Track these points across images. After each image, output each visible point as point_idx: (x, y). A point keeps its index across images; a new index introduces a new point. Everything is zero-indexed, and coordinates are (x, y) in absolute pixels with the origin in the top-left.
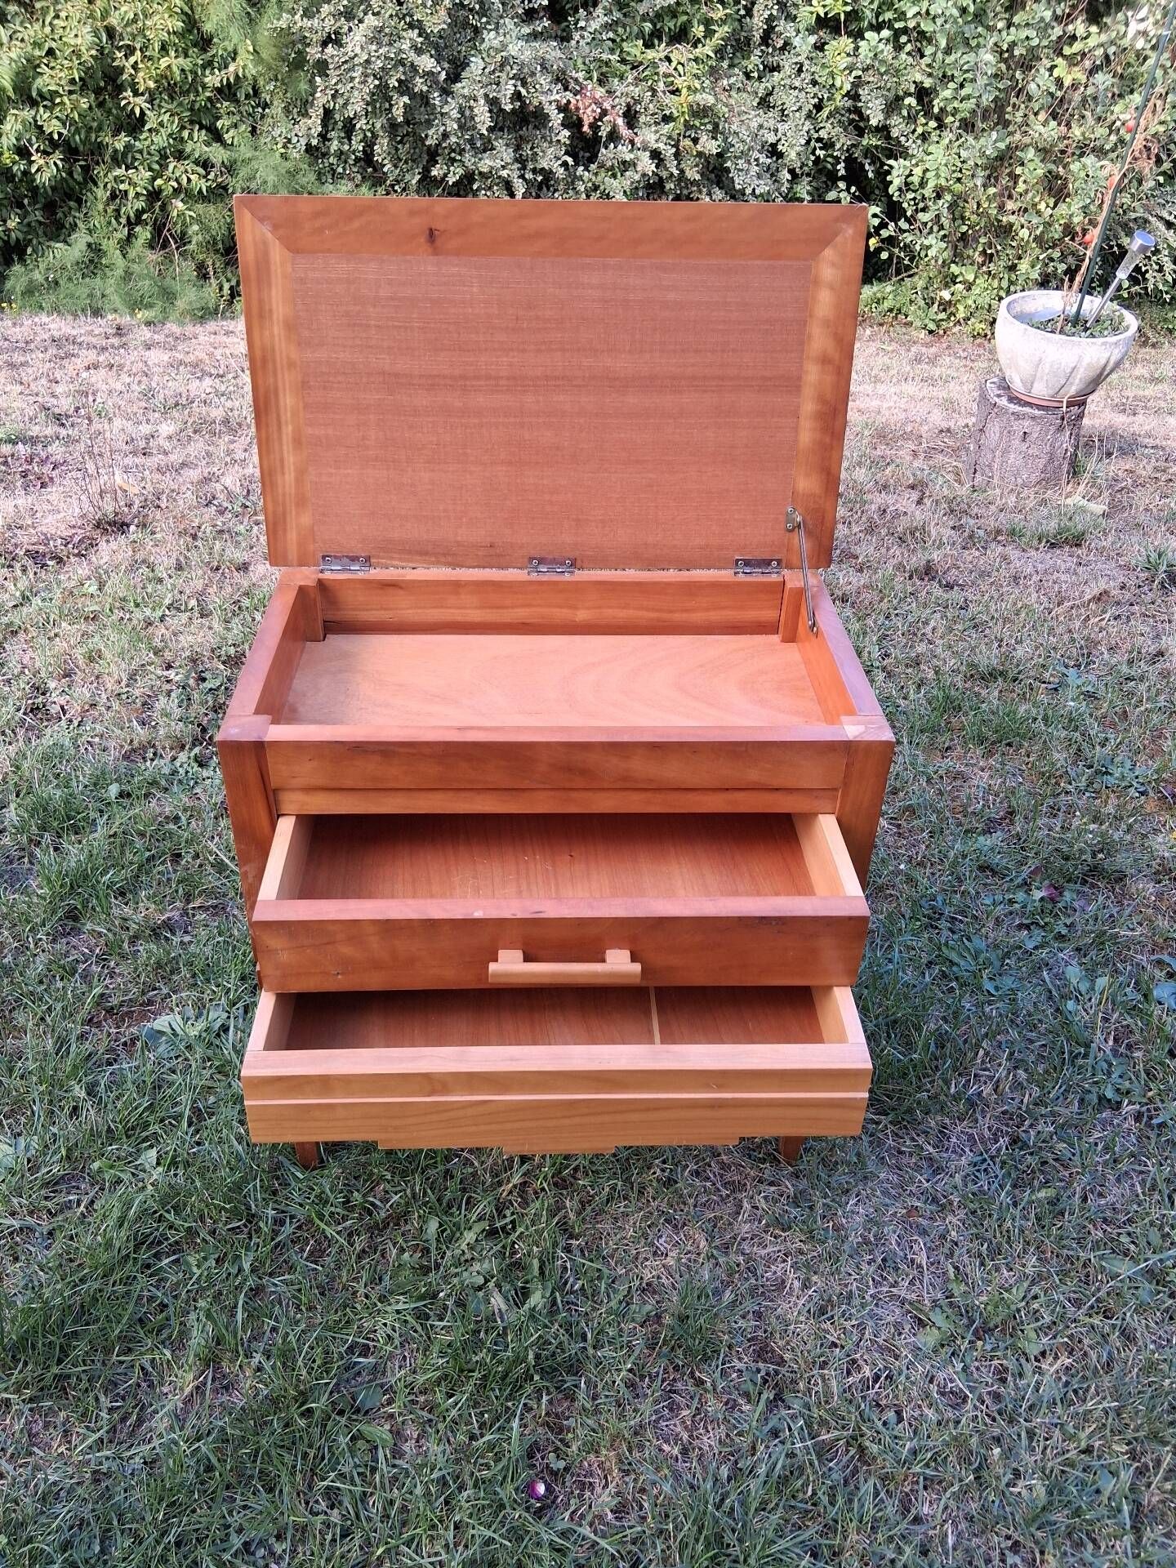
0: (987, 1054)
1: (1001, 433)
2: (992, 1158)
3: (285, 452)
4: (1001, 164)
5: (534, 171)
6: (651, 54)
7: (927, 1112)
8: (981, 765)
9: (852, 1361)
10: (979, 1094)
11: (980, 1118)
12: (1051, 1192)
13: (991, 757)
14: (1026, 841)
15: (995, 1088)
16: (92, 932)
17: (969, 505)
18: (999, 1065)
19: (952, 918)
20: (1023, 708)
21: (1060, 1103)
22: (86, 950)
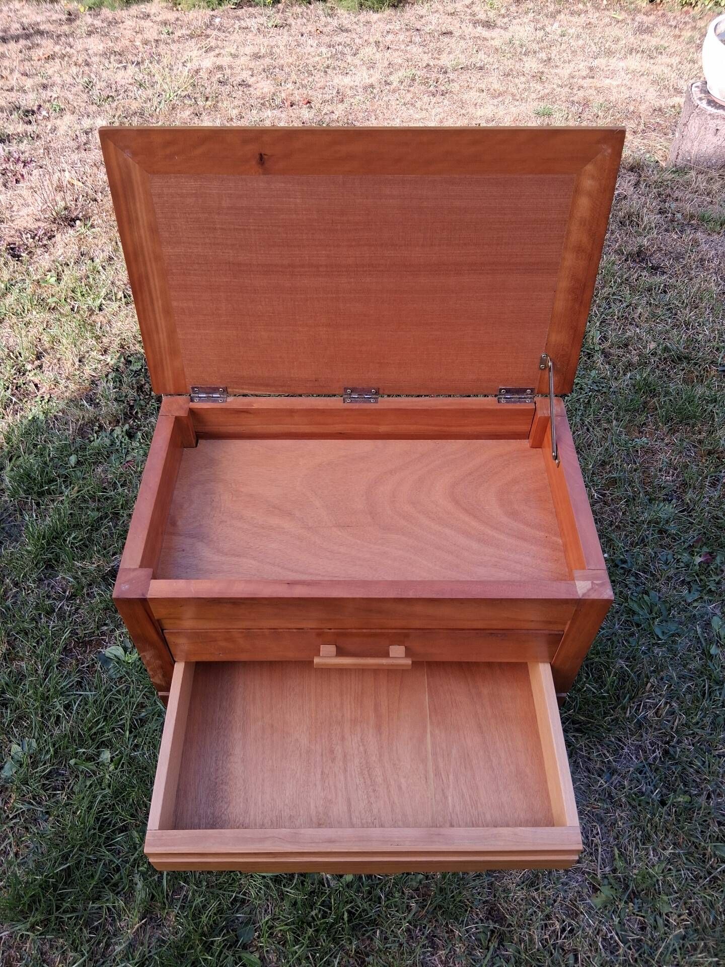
0: (652, 686)
1: (700, 128)
2: (650, 765)
3: (158, 320)
7: (609, 730)
8: (666, 441)
9: (548, 917)
10: (645, 717)
11: (644, 734)
12: (687, 798)
13: (673, 434)
14: (693, 509)
15: (656, 713)
16: (63, 578)
17: (672, 189)
18: (660, 695)
19: (636, 573)
20: (700, 390)
21: (698, 726)
22: (60, 590)
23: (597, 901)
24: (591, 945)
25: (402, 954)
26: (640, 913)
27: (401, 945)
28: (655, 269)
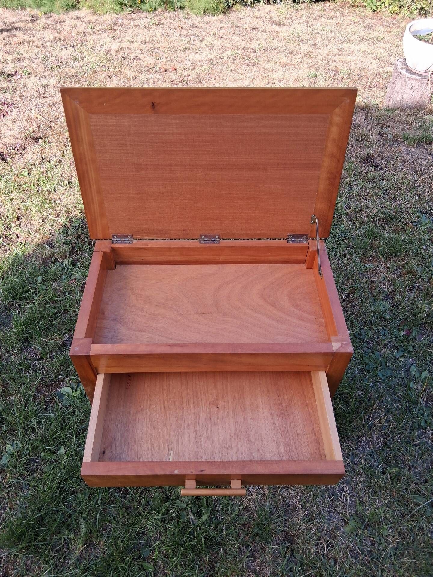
0: (377, 406)
1: (402, 85)
2: (376, 451)
3: (94, 196)
7: (353, 431)
8: (383, 266)
9: (319, 539)
10: (373, 424)
11: (373, 434)
12: (397, 469)
13: (388, 261)
14: (399, 305)
15: (379, 421)
16: (35, 348)
17: (386, 120)
18: (382, 411)
19: (367, 342)
20: (403, 237)
21: (403, 428)
22: (34, 355)
23: (347, 529)
24: (343, 554)
25: (236, 561)
26: (371, 536)
27: (235, 556)
28: (376, 167)
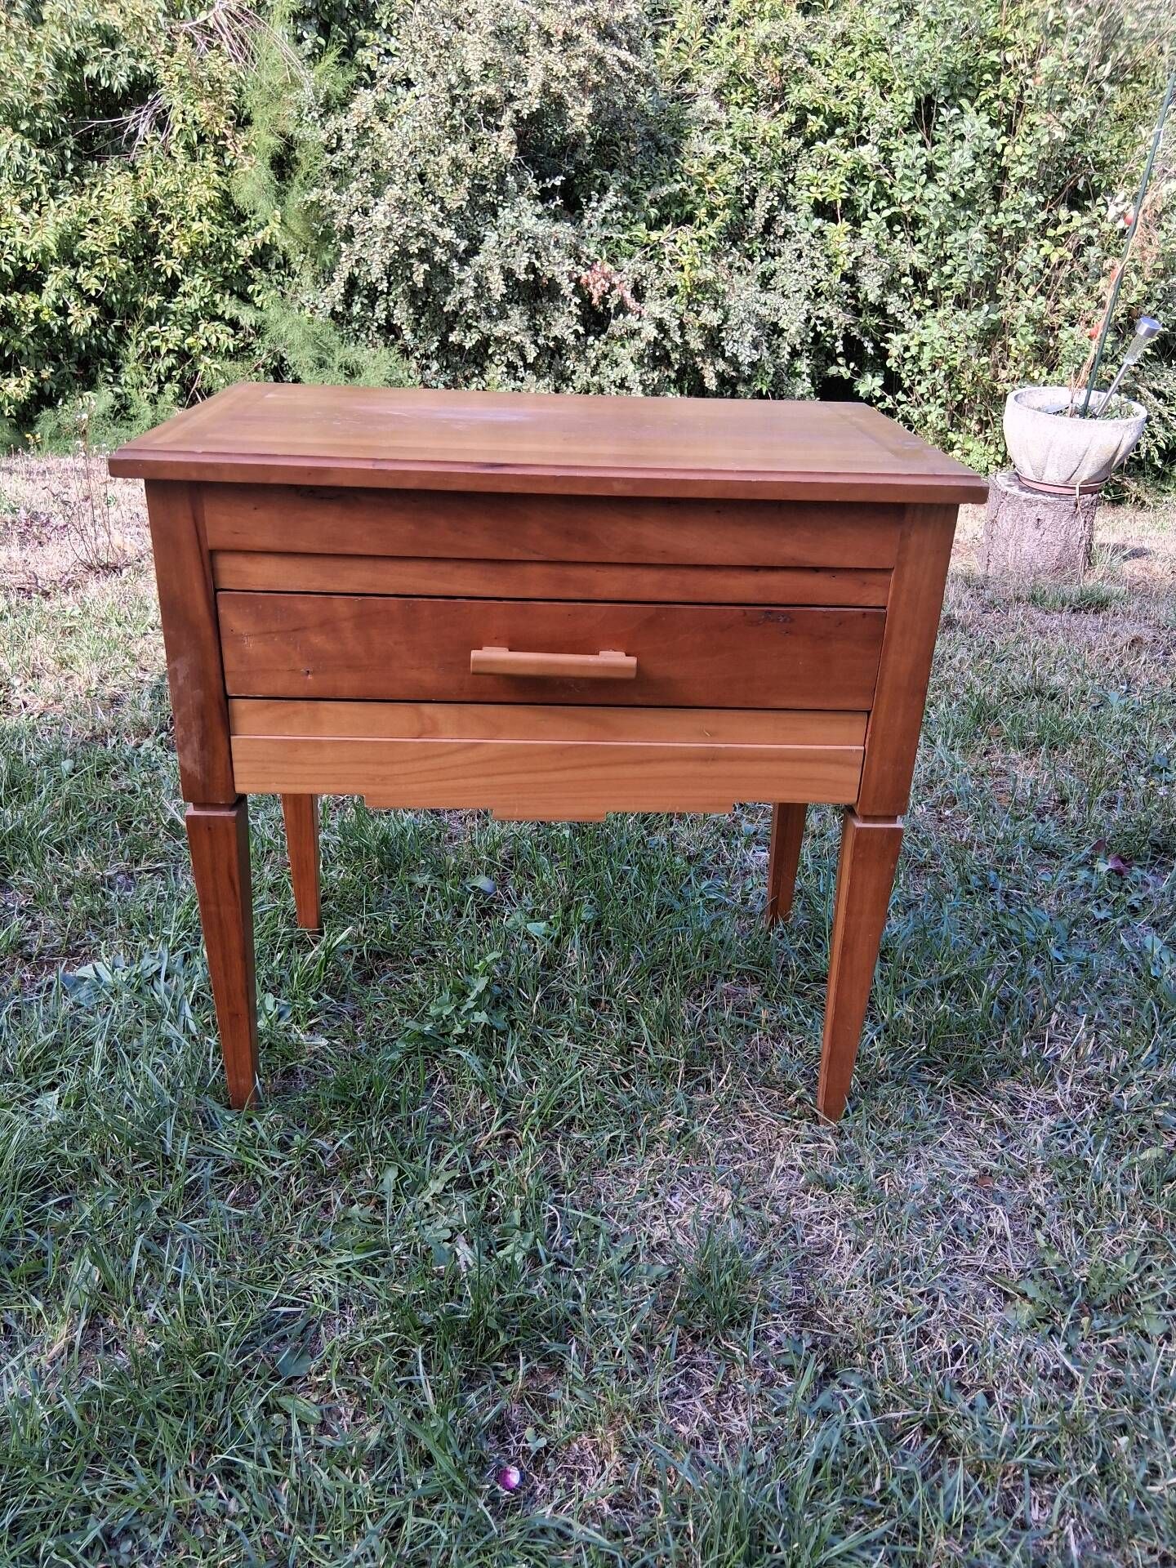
1: (1014, 521)
2: (1079, 1124)
4: (992, 336)
5: (547, 338)
6: (654, 235)
8: (1024, 765)
9: (923, 1334)
10: (1056, 1058)
11: (1059, 1084)
12: (1157, 1153)
